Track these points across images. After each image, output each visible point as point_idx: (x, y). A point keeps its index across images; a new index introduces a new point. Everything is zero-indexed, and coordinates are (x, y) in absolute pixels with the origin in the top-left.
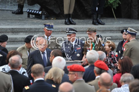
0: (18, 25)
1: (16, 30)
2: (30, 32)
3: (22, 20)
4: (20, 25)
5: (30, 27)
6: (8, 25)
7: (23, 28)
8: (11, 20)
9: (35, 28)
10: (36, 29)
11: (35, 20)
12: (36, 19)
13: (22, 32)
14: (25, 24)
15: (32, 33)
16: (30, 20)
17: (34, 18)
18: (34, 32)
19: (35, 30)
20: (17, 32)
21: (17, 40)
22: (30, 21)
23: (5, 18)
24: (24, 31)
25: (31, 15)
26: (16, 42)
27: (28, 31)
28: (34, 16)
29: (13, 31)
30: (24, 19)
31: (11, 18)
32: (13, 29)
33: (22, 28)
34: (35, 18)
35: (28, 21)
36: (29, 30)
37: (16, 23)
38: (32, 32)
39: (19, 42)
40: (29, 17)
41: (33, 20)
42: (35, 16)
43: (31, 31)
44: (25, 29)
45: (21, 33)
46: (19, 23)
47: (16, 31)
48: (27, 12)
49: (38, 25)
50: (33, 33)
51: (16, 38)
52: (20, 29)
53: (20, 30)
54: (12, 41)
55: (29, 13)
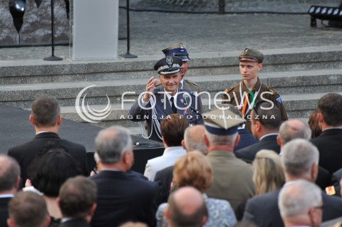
0: (287, 47)
1: (282, 58)
2: (318, 62)
3: (297, 35)
4: (292, 45)
5: (317, 51)
6: (263, 47)
7: (300, 54)
8: (271, 35)
9: (330, 53)
10: (333, 53)
11: (329, 32)
12: (333, 29)
13: (297, 63)
14: (306, 42)
15: (322, 64)
16: (318, 32)
17: (327, 27)
18: (329, 62)
19: (330, 57)
20: (286, 64)
21: (286, 84)
22: (317, 34)
23: (256, 32)
24: (302, 60)
25: (318, 21)
26: (283, 89)
27: (312, 61)
28: (326, 22)
29: (276, 62)
30: (302, 31)
31: (269, 32)
32: (274, 56)
33: (297, 54)
34: (331, 28)
35: (313, 35)
36: (316, 58)
37: (283, 43)
38: (324, 62)
39: (290, 89)
40: (313, 24)
41: (324, 32)
42: (329, 23)
43: (320, 60)
44: (304, 55)
45: (295, 65)
46: (291, 42)
47: (283, 62)
48: (309, 13)
49: (339, 44)
50: (327, 65)
51: (283, 80)
52: (292, 55)
53: (292, 60)
54: (273, 86)
55: (314, 17)
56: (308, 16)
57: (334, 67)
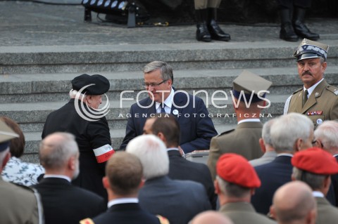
0: (56, 44)
1: (50, 58)
2: (93, 64)
3: (69, 30)
4: (62, 42)
5: (92, 51)
6: (27, 43)
7: (72, 53)
8: (36, 28)
9: (107, 53)
10: (111, 54)
11: (107, 28)
12: (111, 24)
13: (68, 64)
14: (79, 39)
15: (98, 66)
16: (93, 27)
17: (103, 21)
18: (106, 64)
19: (108, 58)
20: (55, 65)
21: (54, 89)
22: (92, 30)
23: (19, 25)
24: (74, 60)
25: (94, 14)
26: (51, 95)
27: (87, 62)
28: (103, 16)
29: (43, 62)
30: (75, 25)
31: (34, 25)
32: (41, 54)
33: (69, 53)
34: (108, 24)
35: (87, 31)
36: (90, 59)
37: (51, 39)
38: (100, 63)
39: (59, 96)
40: (88, 18)
41: (99, 27)
42: (106, 18)
43: (95, 61)
44: (77, 54)
45: (65, 66)
46: (60, 39)
47: (51, 63)
48: (82, 4)
49: (117, 43)
50: (103, 68)
51: (51, 84)
52: (63, 54)
53: (63, 60)
54: (39, 91)
55: (89, 8)
56: (82, 7)
57: (112, 70)
